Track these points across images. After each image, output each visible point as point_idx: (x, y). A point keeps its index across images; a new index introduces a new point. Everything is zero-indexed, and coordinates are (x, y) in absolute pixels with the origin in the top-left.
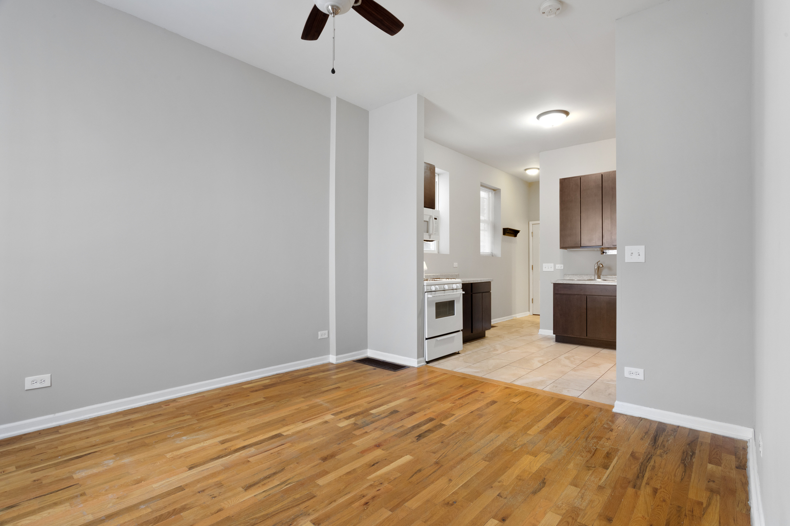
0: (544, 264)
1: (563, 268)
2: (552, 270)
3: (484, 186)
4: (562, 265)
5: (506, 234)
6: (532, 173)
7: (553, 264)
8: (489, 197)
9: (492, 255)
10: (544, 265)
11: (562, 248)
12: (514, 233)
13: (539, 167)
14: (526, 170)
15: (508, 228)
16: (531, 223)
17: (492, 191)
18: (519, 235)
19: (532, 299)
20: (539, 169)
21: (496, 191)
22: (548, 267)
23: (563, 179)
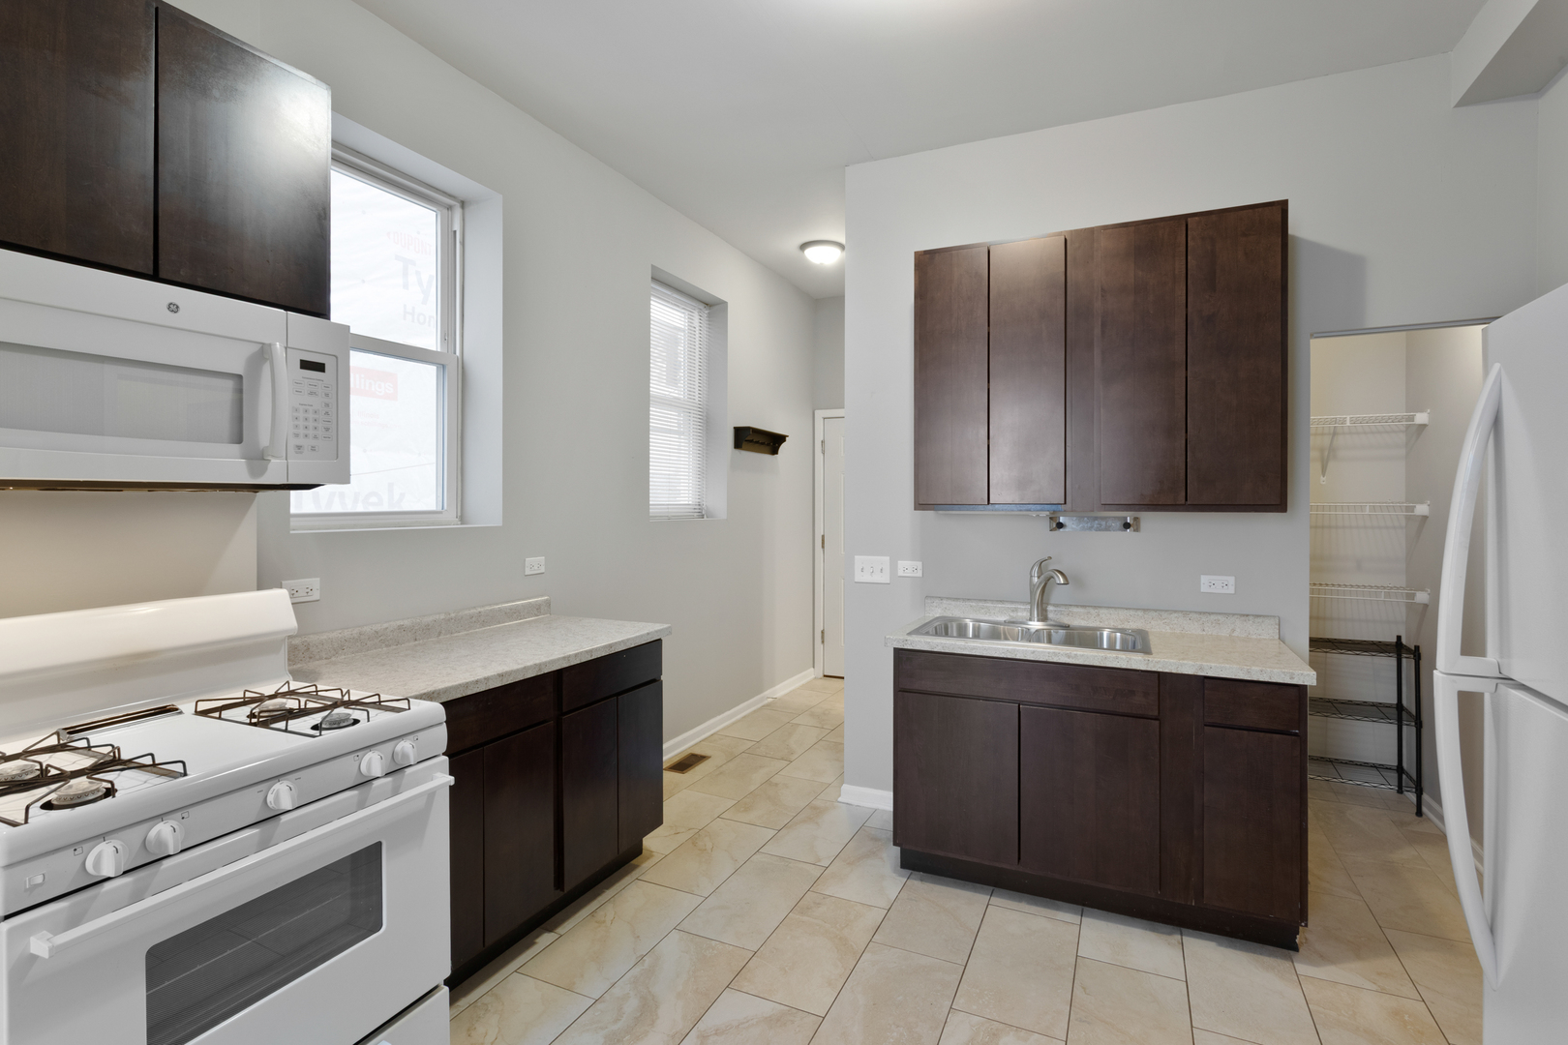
0: (857, 558)
1: (919, 574)
2: (885, 578)
3: (667, 284)
4: (919, 564)
5: (744, 444)
6: (825, 258)
7: (887, 559)
8: (691, 327)
9: (701, 513)
10: (860, 560)
11: (920, 505)
12: (771, 442)
13: (842, 240)
14: (804, 246)
15: (748, 428)
16: (820, 414)
17: (702, 306)
18: (783, 446)
19: (823, 632)
20: (842, 246)
21: (712, 307)
22: (871, 569)
23: (926, 252)
